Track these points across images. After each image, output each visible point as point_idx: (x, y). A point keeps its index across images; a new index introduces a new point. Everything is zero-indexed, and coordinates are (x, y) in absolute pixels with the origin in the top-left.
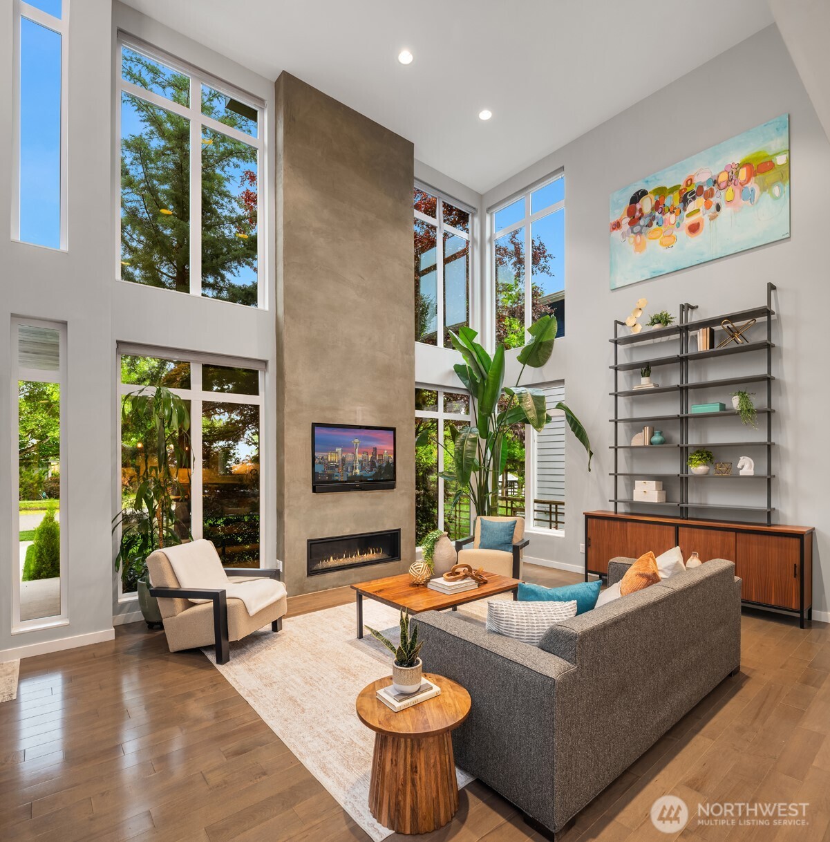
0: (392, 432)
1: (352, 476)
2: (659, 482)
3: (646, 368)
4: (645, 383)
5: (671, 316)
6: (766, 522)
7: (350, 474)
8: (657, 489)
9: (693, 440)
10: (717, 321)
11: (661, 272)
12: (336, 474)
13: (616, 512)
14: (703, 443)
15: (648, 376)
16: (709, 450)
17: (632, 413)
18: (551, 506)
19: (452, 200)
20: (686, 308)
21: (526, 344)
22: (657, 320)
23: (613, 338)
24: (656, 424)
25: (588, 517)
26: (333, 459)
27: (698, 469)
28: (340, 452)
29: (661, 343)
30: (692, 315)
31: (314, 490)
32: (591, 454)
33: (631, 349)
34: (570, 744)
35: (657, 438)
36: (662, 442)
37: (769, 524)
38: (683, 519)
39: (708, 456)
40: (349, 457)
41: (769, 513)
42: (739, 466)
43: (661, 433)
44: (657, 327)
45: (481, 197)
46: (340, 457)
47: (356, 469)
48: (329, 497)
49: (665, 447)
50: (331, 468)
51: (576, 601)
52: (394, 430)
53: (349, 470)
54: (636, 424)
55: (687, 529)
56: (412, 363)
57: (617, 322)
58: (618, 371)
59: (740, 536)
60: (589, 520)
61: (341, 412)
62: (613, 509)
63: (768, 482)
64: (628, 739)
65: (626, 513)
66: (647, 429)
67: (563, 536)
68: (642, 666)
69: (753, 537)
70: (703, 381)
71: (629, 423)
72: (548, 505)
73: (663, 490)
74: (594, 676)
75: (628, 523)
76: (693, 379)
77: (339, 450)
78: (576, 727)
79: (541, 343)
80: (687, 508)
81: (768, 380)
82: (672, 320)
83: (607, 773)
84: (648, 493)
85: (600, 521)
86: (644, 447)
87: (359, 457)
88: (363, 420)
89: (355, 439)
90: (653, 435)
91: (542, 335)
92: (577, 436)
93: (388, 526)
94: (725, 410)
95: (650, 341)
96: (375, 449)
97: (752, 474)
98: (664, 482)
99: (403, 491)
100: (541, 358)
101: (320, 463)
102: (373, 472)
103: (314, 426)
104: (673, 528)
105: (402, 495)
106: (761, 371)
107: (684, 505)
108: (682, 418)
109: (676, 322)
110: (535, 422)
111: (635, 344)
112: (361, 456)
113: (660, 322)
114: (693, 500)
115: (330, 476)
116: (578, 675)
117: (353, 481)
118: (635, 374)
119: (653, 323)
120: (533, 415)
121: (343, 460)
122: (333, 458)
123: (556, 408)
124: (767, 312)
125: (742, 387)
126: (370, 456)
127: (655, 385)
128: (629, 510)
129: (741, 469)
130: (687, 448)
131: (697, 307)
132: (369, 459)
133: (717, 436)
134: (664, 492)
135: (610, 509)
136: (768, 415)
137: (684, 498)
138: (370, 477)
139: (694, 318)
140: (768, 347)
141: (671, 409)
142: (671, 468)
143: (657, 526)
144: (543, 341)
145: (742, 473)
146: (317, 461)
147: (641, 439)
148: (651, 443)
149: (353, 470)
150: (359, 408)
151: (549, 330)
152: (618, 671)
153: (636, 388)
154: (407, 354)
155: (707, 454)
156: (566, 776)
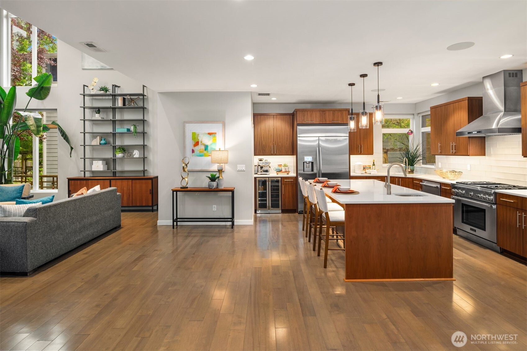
2: (104, 161)
3: (98, 110)
4: (97, 117)
5: (109, 89)
6: (143, 175)
8: (102, 164)
9: (118, 143)
10: (126, 95)
11: (105, 67)
13: (85, 176)
14: (123, 144)
15: (99, 113)
16: (123, 147)
17: (93, 129)
18: (53, 178)
20: (115, 86)
21: (32, 87)
22: (102, 89)
23: (82, 93)
24: (103, 136)
25: (69, 180)
27: (119, 155)
29: (105, 99)
30: (118, 89)
32: (72, 148)
33: (93, 99)
34: (34, 243)
35: (103, 142)
36: (105, 144)
37: (144, 176)
38: (114, 177)
39: (123, 150)
41: (144, 171)
42: (134, 154)
43: (105, 140)
44: (102, 92)
49: (106, 146)
51: (41, 202)
54: (94, 135)
55: (114, 181)
57: (84, 86)
58: (85, 109)
59: (134, 181)
60: (70, 181)
62: (83, 175)
63: (144, 159)
64: (62, 245)
65: (90, 177)
66: (98, 137)
67: (57, 192)
68: (68, 221)
69: (138, 181)
70: (122, 119)
71: (92, 134)
72: (52, 178)
73: (106, 165)
74: (45, 222)
75: (89, 181)
76: (118, 117)
78: (37, 238)
79: (42, 87)
80: (116, 172)
81: (143, 121)
82: (109, 90)
83: (51, 254)
84: (98, 166)
85: (76, 181)
86: (97, 145)
90: (102, 140)
91: (42, 83)
92: (64, 139)
94: (130, 131)
95: (101, 97)
97: (138, 157)
98: (107, 161)
100: (42, 95)
104: (109, 181)
106: (141, 117)
107: (115, 171)
108: (113, 134)
109: (110, 92)
110: (35, 132)
111: (94, 97)
113: (103, 90)
114: (118, 168)
116: (38, 221)
118: (94, 111)
119: (100, 90)
120: (34, 128)
123: (52, 124)
124: (143, 95)
125: (134, 123)
127: (101, 118)
128: (92, 175)
129: (135, 155)
130: (115, 146)
131: (120, 87)
133: (128, 142)
134: (107, 165)
135: (82, 175)
136: (144, 134)
137: (115, 168)
139: (118, 91)
140: (143, 108)
141: (108, 129)
142: (109, 155)
143: (102, 181)
144: (44, 86)
145: (135, 156)
147: (96, 142)
148: (100, 144)
151: (47, 80)
152: (56, 221)
153: (94, 118)
155: (123, 149)
156: (33, 253)
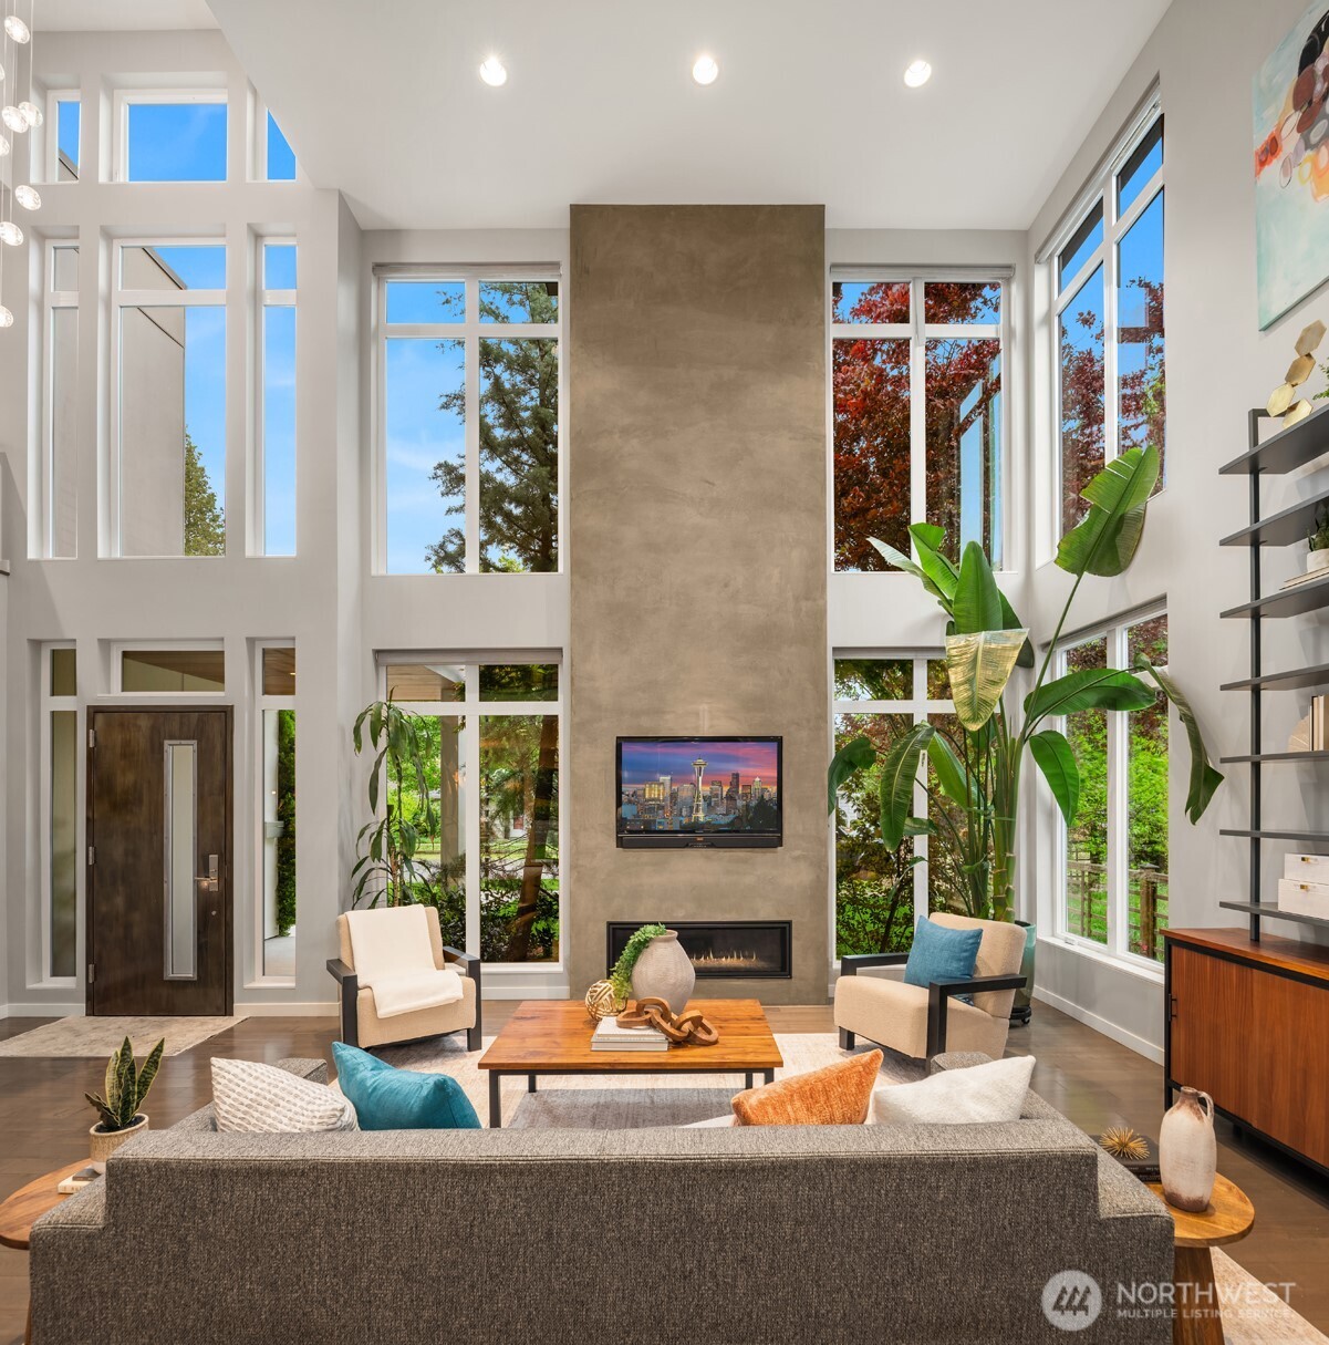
0: (775, 744)
1: (690, 824)
7: (685, 821)
12: (658, 820)
13: (1256, 938)
19: (947, 271)
25: (1171, 940)
26: (655, 794)
28: (668, 783)
31: (621, 843)
40: (685, 791)
45: (1024, 236)
46: (668, 791)
47: (697, 811)
48: (646, 855)
50: (651, 810)
52: (779, 741)
53: (684, 813)
56: (819, 616)
60: (1173, 950)
61: (668, 717)
77: (666, 779)
85: (1197, 956)
87: (704, 790)
88: (711, 727)
89: (698, 760)
93: (765, 912)
96: (736, 776)
99: (798, 853)
100: (1119, 551)
101: (630, 802)
102: (732, 817)
103: (620, 741)
105: (797, 859)
112: (708, 788)
115: (647, 823)
117: (693, 832)
121: (674, 796)
122: (656, 792)
126: (726, 789)
132: (724, 794)
138: (728, 825)
146: (624, 797)
149: (692, 812)
150: (704, 707)
154: (807, 599)
